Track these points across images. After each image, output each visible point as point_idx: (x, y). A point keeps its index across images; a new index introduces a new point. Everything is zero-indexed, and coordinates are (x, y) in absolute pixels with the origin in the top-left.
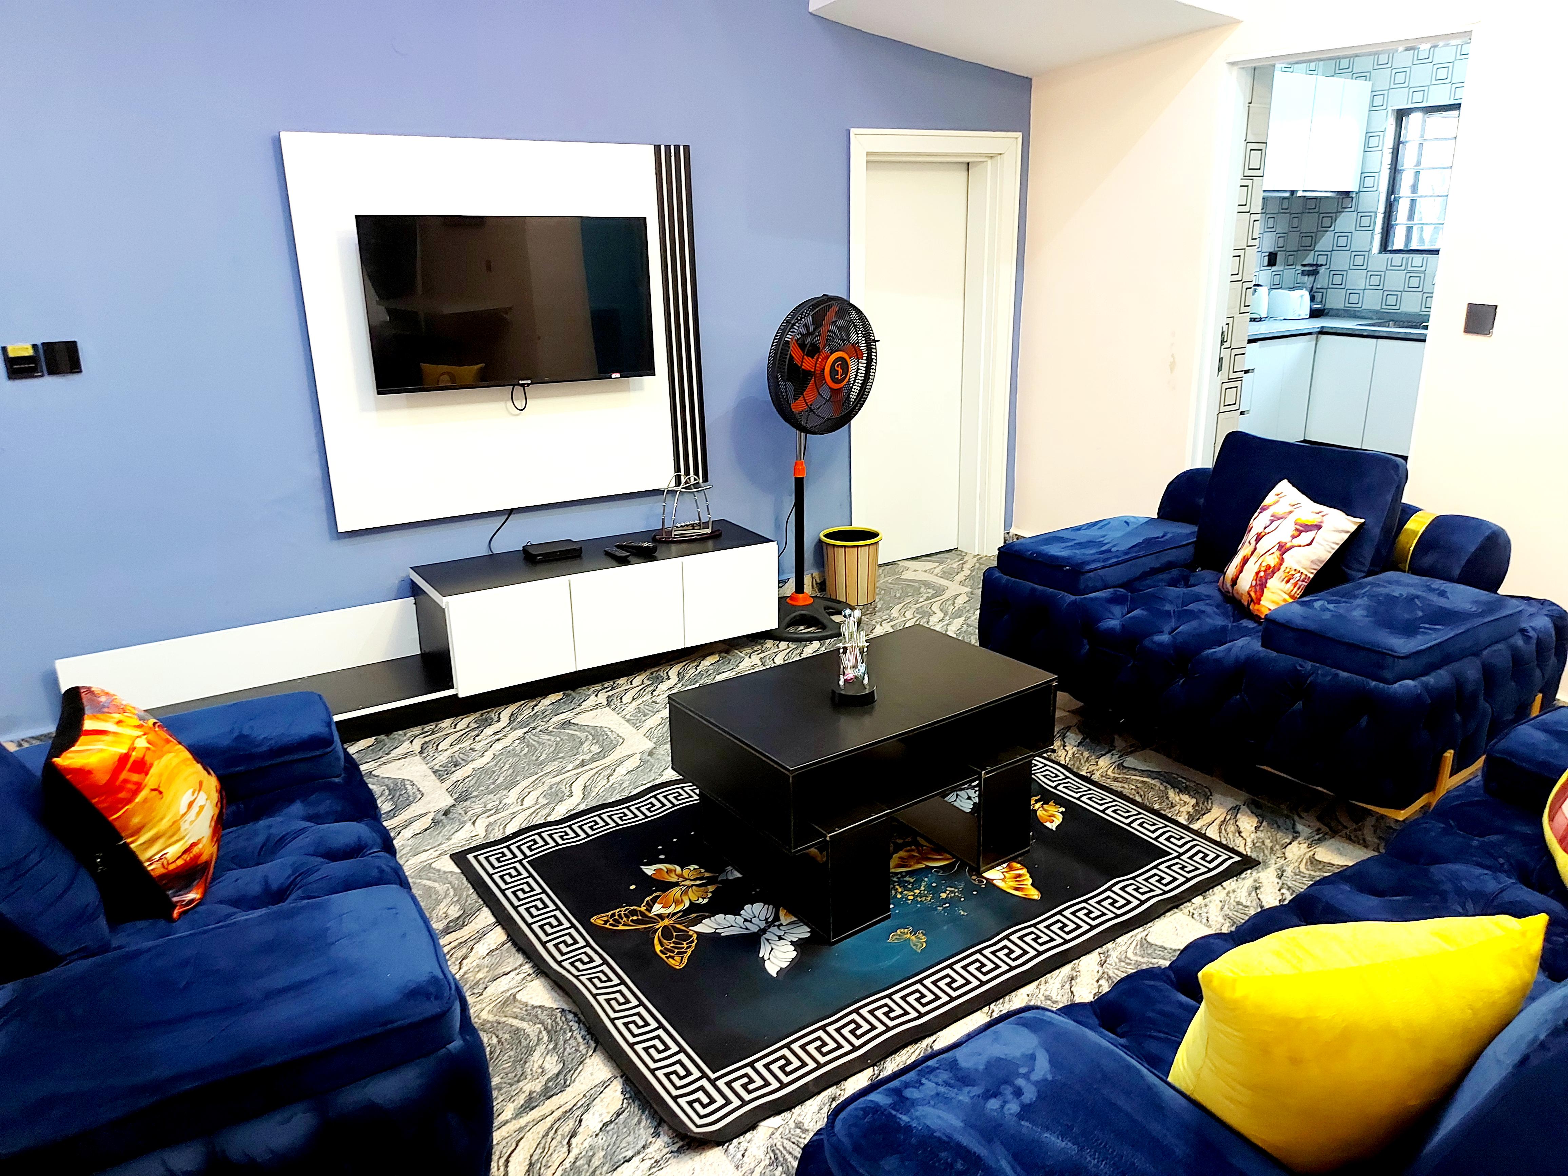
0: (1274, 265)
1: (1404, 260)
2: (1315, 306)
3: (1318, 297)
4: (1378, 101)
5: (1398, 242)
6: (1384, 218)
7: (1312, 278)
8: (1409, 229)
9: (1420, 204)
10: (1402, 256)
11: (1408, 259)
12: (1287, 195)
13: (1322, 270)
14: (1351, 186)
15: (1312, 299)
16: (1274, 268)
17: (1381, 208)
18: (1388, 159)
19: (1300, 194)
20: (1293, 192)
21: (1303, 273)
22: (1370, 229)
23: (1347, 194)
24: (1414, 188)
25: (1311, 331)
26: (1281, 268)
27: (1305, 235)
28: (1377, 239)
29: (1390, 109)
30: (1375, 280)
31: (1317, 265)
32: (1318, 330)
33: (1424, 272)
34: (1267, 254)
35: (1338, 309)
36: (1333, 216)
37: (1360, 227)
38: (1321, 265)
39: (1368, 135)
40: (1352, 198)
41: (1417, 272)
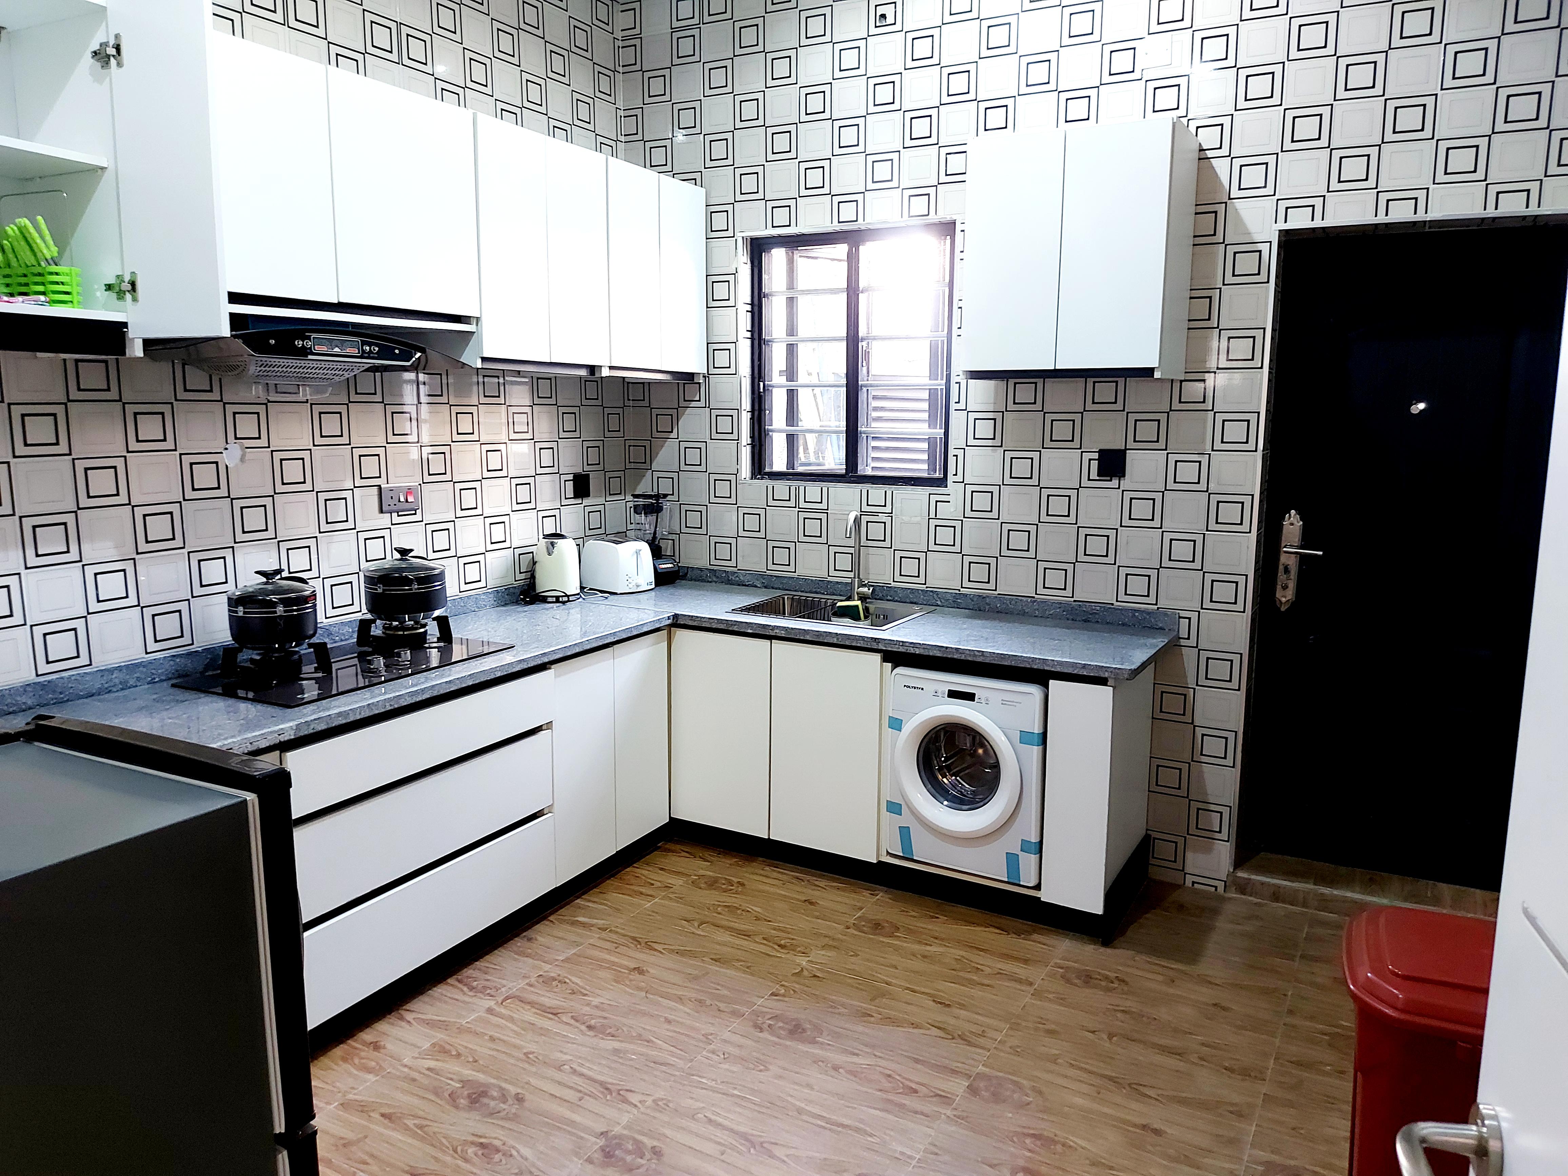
0: (587, 495)
1: (793, 489)
2: (663, 566)
3: (667, 548)
4: (719, 221)
5: (778, 462)
6: (752, 419)
7: (652, 518)
8: (791, 439)
9: (804, 398)
10: (789, 483)
11: (797, 489)
12: (583, 373)
13: (666, 505)
14: (695, 364)
15: (657, 553)
16: (586, 501)
17: (746, 404)
18: (745, 322)
19: (605, 372)
20: (592, 369)
21: (637, 510)
22: (732, 434)
23: (690, 377)
24: (791, 373)
25: (658, 626)
26: (602, 500)
27: (632, 443)
28: (746, 454)
29: (739, 236)
30: (752, 523)
31: (657, 497)
32: (669, 622)
33: (825, 511)
34: (571, 477)
35: (701, 570)
36: (675, 415)
37: (716, 433)
38: (665, 496)
39: (711, 280)
40: (699, 383)
41: (816, 511)
